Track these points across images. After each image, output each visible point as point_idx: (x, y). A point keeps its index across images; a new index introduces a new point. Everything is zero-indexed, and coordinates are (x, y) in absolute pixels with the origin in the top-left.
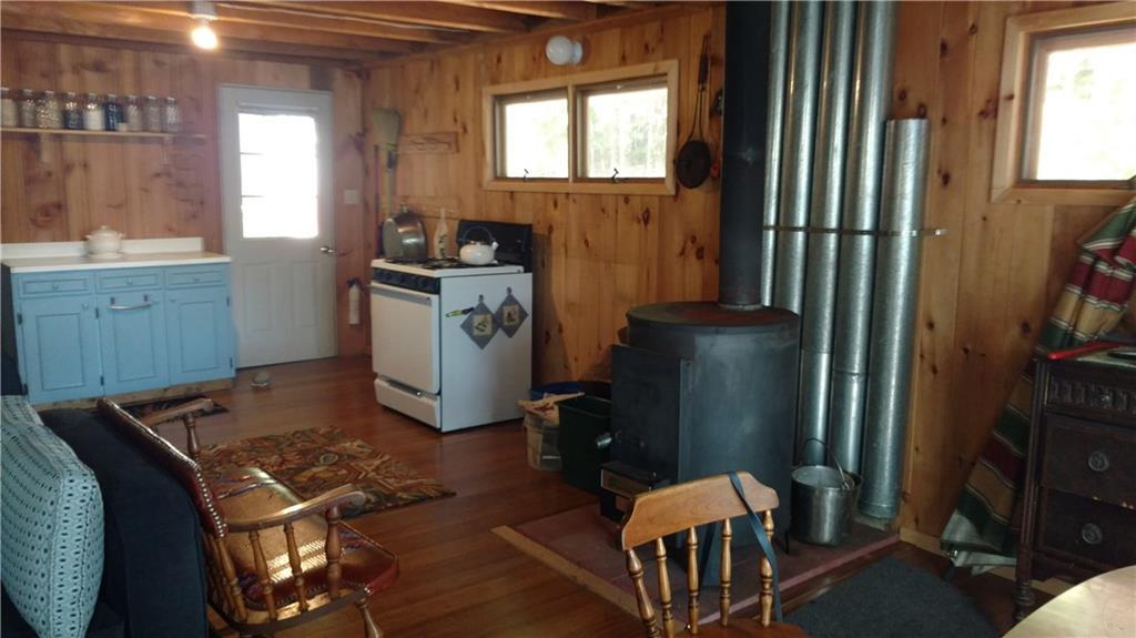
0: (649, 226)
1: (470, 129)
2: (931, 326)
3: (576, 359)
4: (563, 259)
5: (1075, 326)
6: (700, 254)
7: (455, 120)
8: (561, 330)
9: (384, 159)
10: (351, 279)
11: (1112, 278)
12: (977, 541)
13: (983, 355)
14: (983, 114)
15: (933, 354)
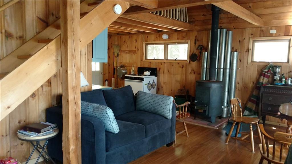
0: (183, 68)
1: (139, 50)
2: (238, 83)
3: (166, 93)
4: (163, 74)
5: (263, 82)
6: (194, 73)
7: (135, 48)
8: (162, 88)
9: (116, 55)
10: (106, 79)
11: (267, 75)
12: (250, 114)
13: (247, 87)
14: (246, 51)
15: (239, 87)
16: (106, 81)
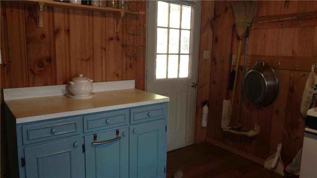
9: (241, 32)
10: (203, 101)
16: (203, 104)
